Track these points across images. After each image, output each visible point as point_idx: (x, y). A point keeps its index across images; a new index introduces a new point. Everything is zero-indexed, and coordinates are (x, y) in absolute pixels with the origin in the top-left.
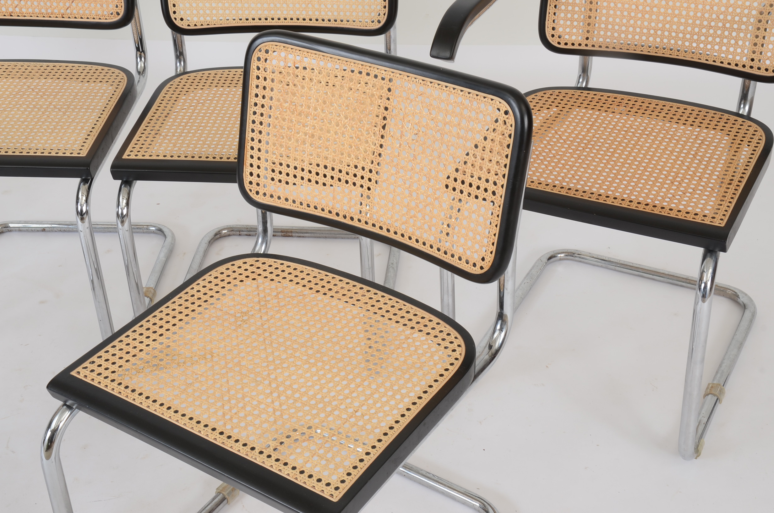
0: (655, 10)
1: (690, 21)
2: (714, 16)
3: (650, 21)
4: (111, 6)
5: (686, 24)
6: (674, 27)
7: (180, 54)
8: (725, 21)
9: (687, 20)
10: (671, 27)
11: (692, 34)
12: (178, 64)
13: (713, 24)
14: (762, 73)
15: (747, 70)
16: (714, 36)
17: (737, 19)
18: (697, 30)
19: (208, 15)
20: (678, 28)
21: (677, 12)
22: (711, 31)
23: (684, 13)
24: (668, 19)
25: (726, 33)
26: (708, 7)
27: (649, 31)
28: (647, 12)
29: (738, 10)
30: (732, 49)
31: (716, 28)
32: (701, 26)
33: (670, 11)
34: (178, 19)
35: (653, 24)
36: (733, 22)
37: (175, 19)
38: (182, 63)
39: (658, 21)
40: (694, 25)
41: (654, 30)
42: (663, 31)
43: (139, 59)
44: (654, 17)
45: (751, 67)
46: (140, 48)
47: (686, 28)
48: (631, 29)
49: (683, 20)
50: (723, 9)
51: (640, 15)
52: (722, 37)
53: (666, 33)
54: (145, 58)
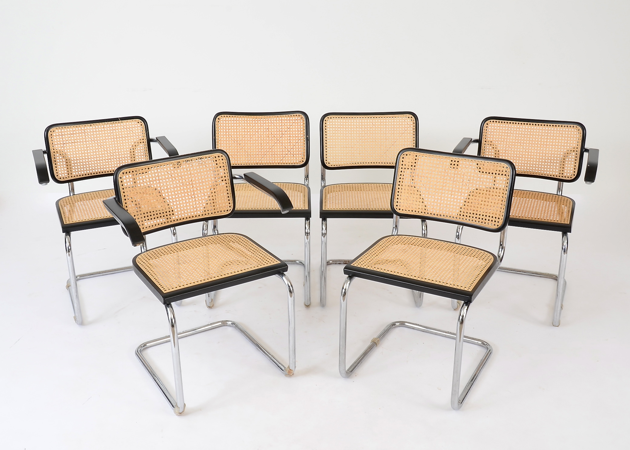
0: (524, 156)
1: (538, 160)
2: (547, 158)
3: (522, 160)
4: (300, 158)
5: (536, 161)
6: (532, 163)
7: (323, 178)
8: (551, 160)
9: (539, 160)
10: (530, 162)
11: (539, 165)
12: (322, 182)
13: (546, 161)
14: (567, 179)
15: (561, 178)
16: (547, 165)
17: (555, 159)
18: (540, 163)
19: (340, 162)
20: (533, 163)
21: (532, 157)
22: (546, 164)
23: (535, 157)
24: (529, 159)
25: (552, 164)
26: (544, 155)
27: (522, 165)
28: (521, 157)
29: (556, 156)
30: (554, 170)
31: (548, 162)
32: (542, 162)
33: (529, 157)
34: (328, 163)
35: (523, 162)
36: (554, 160)
37: (326, 163)
38: (324, 182)
39: (525, 161)
40: (539, 162)
41: (524, 164)
42: (527, 165)
43: (306, 181)
44: (523, 159)
45: (562, 177)
46: (307, 177)
47: (536, 163)
48: (526, 165)
49: (535, 160)
50: (550, 155)
51: (518, 158)
52: (550, 166)
53: (529, 165)
54: (308, 180)
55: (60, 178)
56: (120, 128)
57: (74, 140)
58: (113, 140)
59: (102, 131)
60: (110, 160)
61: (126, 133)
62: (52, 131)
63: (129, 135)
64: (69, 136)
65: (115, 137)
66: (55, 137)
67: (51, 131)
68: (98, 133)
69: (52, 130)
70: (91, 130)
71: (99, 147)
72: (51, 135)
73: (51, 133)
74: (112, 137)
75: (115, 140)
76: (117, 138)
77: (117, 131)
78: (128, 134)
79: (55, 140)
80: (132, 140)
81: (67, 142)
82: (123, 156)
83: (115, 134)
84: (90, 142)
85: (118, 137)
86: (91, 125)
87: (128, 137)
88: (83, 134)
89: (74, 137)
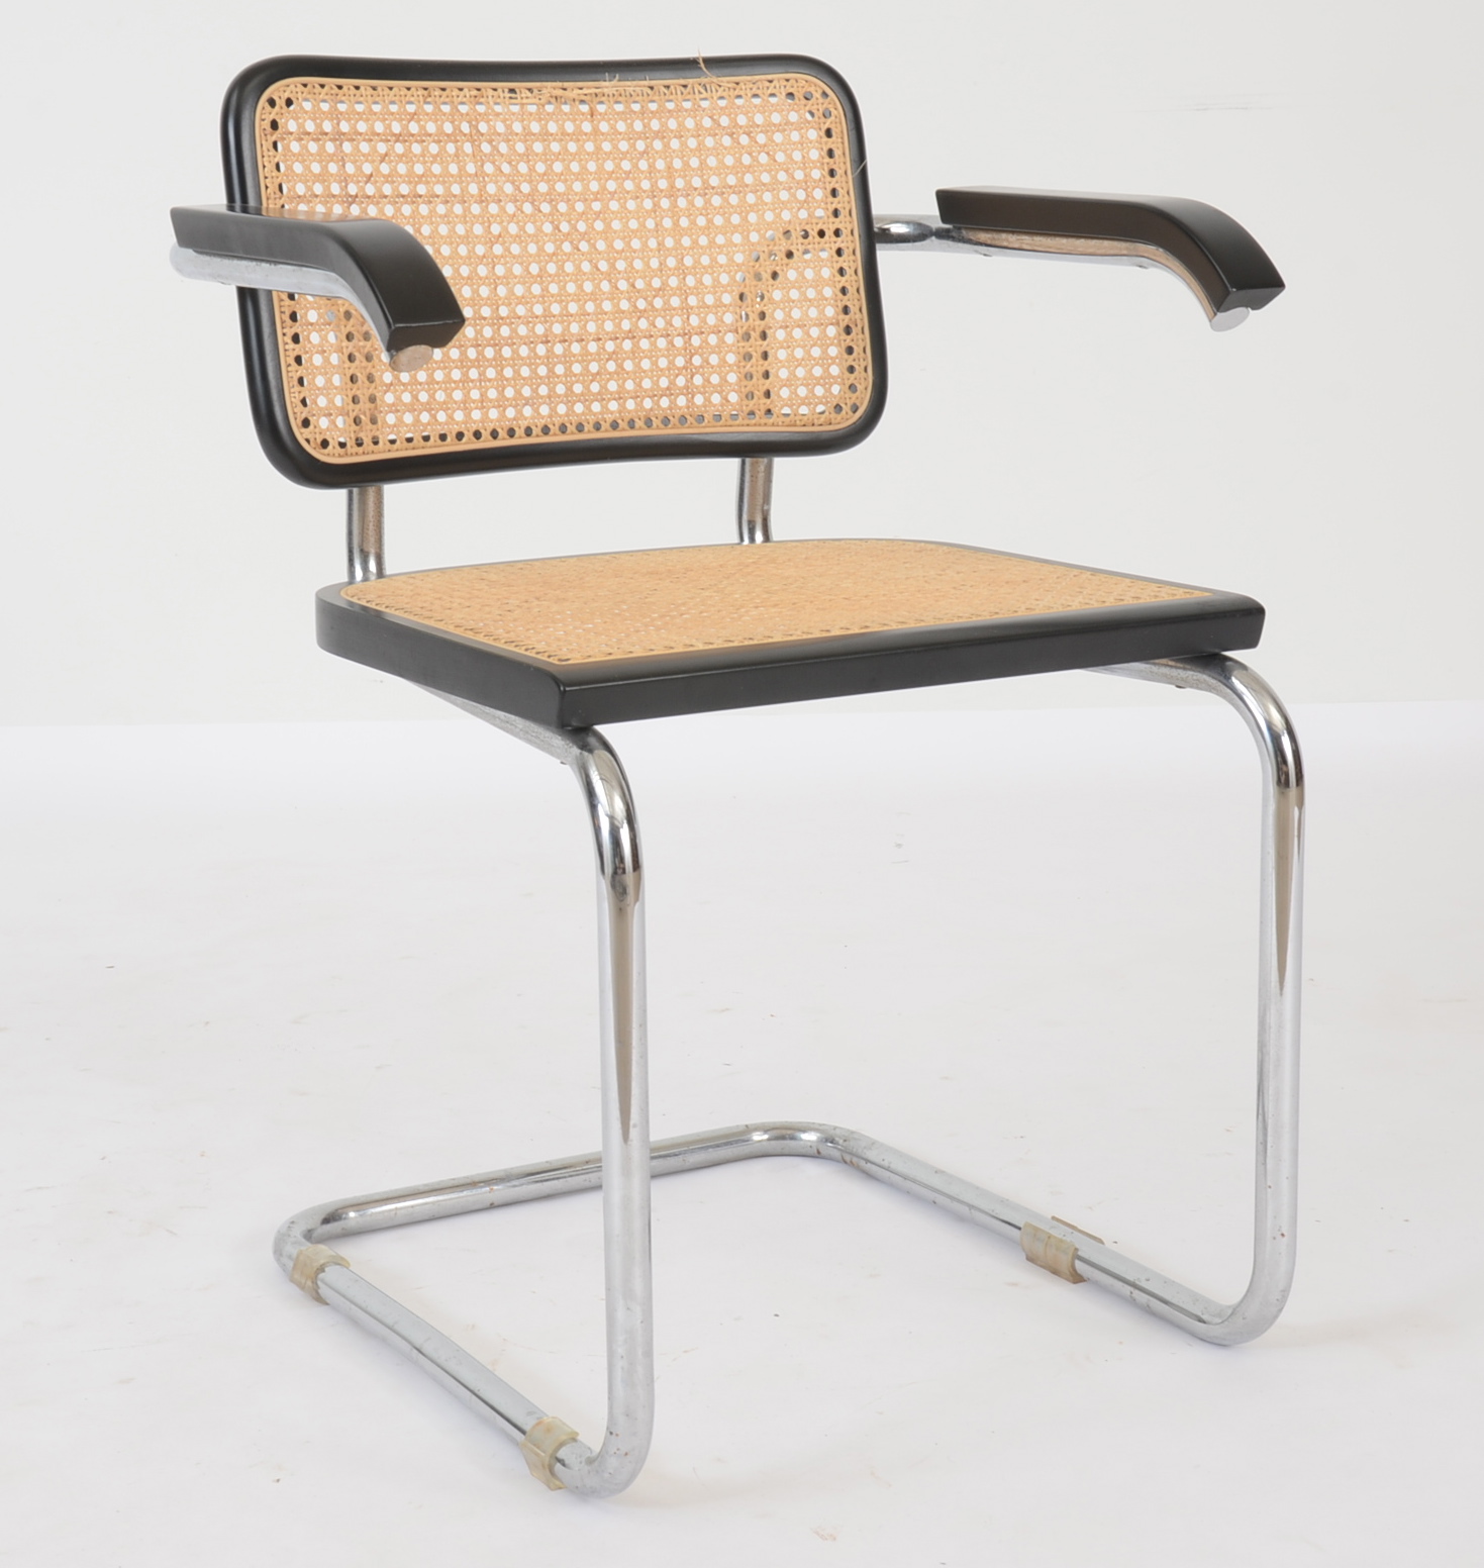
55: (325, 444)
56: (690, 123)
57: (413, 179)
58: (648, 204)
59: (578, 136)
60: (627, 345)
61: (729, 161)
62: (280, 103)
63: (748, 179)
64: (382, 148)
65: (663, 184)
66: (295, 147)
67: (272, 103)
68: (555, 147)
69: (279, 90)
70: (517, 127)
71: (567, 247)
72: (274, 125)
73: (273, 114)
74: (646, 185)
75: (665, 203)
76: (672, 193)
77: (675, 144)
78: (739, 169)
79: (298, 168)
80: (769, 216)
81: (370, 190)
82: (711, 320)
83: (660, 165)
84: (511, 208)
85: (680, 183)
86: (512, 91)
87: (740, 189)
88: (468, 148)
89: (406, 157)
